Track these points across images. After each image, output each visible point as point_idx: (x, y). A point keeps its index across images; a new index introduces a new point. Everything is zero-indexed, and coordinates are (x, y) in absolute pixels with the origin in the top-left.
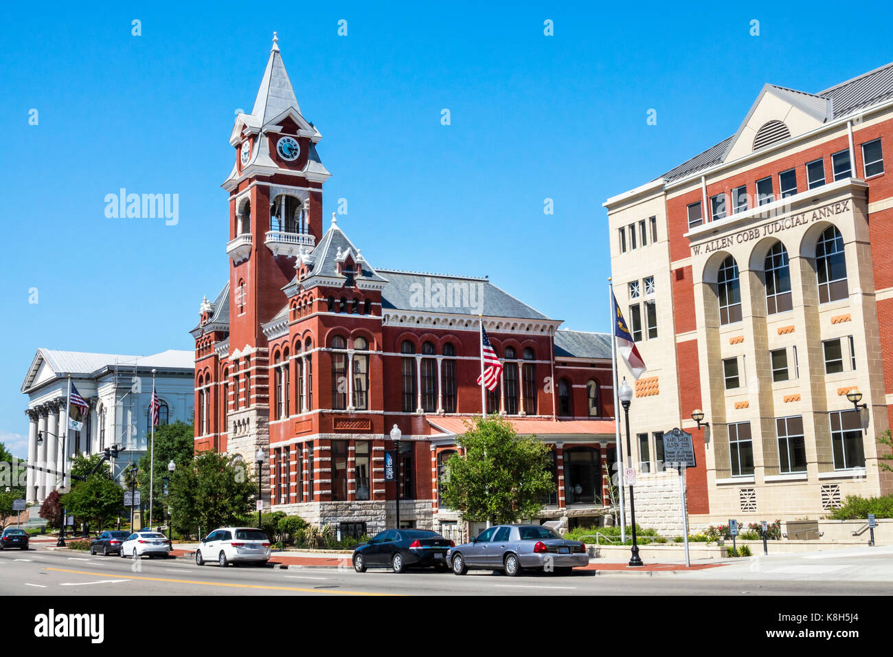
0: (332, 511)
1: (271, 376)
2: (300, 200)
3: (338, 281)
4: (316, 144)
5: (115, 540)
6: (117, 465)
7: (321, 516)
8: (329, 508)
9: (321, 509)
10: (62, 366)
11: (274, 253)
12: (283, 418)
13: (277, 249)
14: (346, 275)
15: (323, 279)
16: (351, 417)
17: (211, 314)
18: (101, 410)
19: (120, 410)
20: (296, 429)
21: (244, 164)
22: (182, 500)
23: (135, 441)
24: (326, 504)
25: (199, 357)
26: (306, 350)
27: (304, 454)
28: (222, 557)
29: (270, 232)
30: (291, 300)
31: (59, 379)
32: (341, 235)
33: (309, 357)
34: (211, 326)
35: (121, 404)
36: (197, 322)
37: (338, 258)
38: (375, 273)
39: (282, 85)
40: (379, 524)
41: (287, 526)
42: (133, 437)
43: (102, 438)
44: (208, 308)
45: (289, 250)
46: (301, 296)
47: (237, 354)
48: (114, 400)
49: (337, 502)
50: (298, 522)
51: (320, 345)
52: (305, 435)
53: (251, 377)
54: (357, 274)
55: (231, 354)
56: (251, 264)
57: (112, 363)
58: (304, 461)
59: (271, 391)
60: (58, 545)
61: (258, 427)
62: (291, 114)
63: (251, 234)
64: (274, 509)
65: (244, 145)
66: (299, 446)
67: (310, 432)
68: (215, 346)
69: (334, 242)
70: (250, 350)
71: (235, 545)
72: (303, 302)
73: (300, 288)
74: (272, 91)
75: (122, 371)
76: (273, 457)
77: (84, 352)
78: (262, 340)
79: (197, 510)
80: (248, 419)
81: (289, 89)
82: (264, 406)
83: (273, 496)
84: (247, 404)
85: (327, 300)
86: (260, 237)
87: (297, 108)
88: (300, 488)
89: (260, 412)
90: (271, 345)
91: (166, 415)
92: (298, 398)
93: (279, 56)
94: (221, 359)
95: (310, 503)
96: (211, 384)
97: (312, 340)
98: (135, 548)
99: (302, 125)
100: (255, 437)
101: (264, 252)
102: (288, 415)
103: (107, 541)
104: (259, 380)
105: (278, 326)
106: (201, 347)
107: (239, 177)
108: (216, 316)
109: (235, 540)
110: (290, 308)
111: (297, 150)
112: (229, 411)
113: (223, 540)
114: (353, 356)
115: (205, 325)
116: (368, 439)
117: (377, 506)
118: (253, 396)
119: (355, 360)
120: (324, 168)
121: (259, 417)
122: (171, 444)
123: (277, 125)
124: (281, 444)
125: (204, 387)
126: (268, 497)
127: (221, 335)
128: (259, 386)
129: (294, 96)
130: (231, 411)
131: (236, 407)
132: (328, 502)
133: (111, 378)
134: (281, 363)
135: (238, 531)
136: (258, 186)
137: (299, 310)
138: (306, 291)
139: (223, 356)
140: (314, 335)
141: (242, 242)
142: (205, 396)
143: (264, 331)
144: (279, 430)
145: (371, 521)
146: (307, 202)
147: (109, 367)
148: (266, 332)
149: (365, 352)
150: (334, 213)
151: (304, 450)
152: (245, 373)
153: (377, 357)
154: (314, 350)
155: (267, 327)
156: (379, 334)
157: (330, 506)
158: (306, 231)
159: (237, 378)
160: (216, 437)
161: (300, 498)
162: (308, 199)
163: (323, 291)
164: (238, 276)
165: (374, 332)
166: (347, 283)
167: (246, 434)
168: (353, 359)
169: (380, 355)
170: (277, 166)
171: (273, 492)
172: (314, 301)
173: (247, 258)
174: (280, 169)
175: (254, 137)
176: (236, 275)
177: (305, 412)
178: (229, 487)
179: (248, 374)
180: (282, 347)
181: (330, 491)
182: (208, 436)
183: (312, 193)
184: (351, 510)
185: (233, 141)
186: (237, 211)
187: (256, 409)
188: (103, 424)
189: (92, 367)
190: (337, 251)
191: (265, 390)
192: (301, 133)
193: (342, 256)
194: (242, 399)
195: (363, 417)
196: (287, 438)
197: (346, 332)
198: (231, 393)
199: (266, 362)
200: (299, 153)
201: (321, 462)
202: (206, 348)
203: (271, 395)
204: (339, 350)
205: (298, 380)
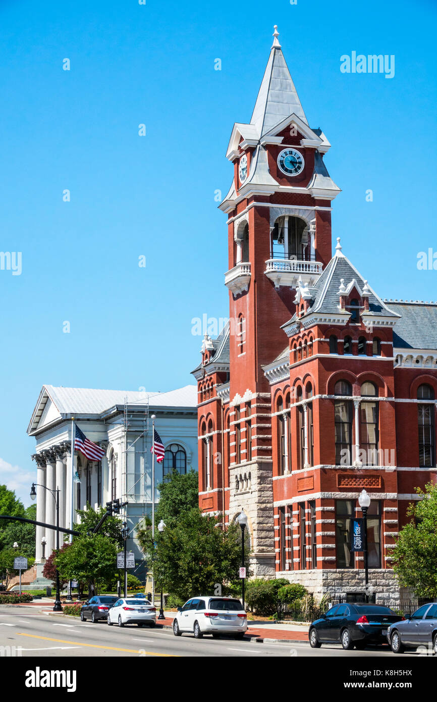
0: (337, 579)
1: (273, 425)
2: (306, 222)
3: (341, 318)
4: (324, 154)
5: (103, 606)
6: (130, 520)
7: (324, 585)
8: (334, 576)
9: (324, 577)
10: (68, 406)
11: (275, 283)
12: (287, 474)
13: (279, 280)
14: (350, 310)
15: (323, 317)
16: (358, 473)
17: (213, 353)
18: (112, 456)
19: (132, 457)
20: (298, 486)
21: (242, 182)
22: (166, 565)
23: (149, 491)
24: (330, 572)
25: (202, 400)
26: (307, 397)
27: (307, 515)
28: (196, 627)
29: (271, 260)
30: (291, 339)
31: (65, 420)
32: (346, 264)
33: (310, 405)
34: (212, 366)
35: (133, 449)
36: (198, 362)
37: (341, 291)
38: (385, 306)
39: (283, 88)
40: (392, 595)
41: (287, 596)
42: (147, 487)
43: (114, 488)
44: (210, 345)
45: (292, 279)
46: (301, 335)
47: (238, 400)
48: (124, 445)
49: (343, 570)
50: (299, 591)
51: (321, 392)
52: (308, 493)
53: (252, 426)
54: (363, 309)
55: (232, 398)
56: (250, 297)
57: (122, 402)
58: (307, 523)
59: (274, 441)
60: (55, 610)
61: (260, 484)
62: (293, 122)
63: (250, 263)
64: (279, 575)
65: (241, 160)
66: (301, 505)
67: (312, 490)
68: (217, 389)
69: (338, 272)
70: (250, 395)
71: (208, 615)
72: (303, 342)
73: (300, 326)
74: (271, 96)
75: (133, 412)
76: (276, 516)
77: (94, 388)
78: (263, 384)
79: (181, 576)
80: (250, 473)
81: (292, 92)
82: (267, 459)
83: (277, 561)
84: (248, 456)
85: (328, 340)
86: (259, 266)
87: (301, 114)
88: (302, 553)
89: (262, 466)
90: (273, 389)
91: (183, 462)
92: (300, 451)
93: (280, 53)
94: (224, 404)
95: (313, 571)
96: (214, 433)
97: (313, 386)
98: (120, 616)
99: (305, 133)
100: (256, 494)
101: (264, 283)
102: (290, 469)
103: (96, 607)
104: (260, 430)
105: (279, 369)
106: (203, 390)
107: (237, 197)
108: (218, 355)
109: (208, 610)
110: (291, 349)
111: (300, 163)
112: (231, 464)
113: (197, 610)
114: (360, 403)
115: (207, 365)
116: (378, 498)
117: (389, 575)
118: (255, 448)
119: (362, 408)
120: (332, 182)
121: (261, 471)
122: (183, 496)
123: (278, 135)
124: (284, 503)
125: (207, 435)
126: (272, 562)
127: (223, 377)
128: (261, 436)
129: (297, 100)
130: (233, 464)
131: (238, 459)
132: (332, 570)
133: (121, 419)
134: (284, 411)
135: (212, 601)
136: (256, 207)
137: (300, 350)
138: (305, 330)
139: (226, 401)
140: (314, 379)
141: (241, 272)
142: (208, 445)
143: (265, 374)
144: (283, 486)
145: (382, 592)
146: (313, 223)
147: (118, 407)
148: (267, 375)
149: (374, 399)
150: (338, 239)
151: (307, 511)
152: (246, 422)
153: (387, 405)
154: (315, 398)
155: (268, 369)
156: (390, 377)
157: (334, 574)
158: (313, 257)
159: (238, 426)
160: (220, 493)
161: (303, 565)
162: (315, 220)
163: (324, 330)
164: (237, 310)
165: (383, 375)
166: (352, 320)
167: (248, 490)
168: (360, 407)
169: (391, 402)
170: (277, 184)
171: (277, 557)
172: (314, 341)
173: (246, 290)
174: (281, 187)
175: (251, 151)
176: (235, 309)
177: (307, 468)
178: (216, 552)
179: (249, 423)
180: (284, 393)
181: (334, 558)
182: (212, 491)
183: (318, 212)
184: (358, 579)
185: (230, 156)
186: (236, 236)
187: (257, 462)
188: (114, 472)
189: (101, 406)
190: (340, 283)
191: (268, 441)
192: (305, 143)
193: (345, 289)
194: (243, 451)
195: (372, 473)
196: (290, 497)
197: (351, 376)
198: (233, 444)
199: (268, 410)
200: (303, 166)
201: (323, 524)
202: (208, 391)
203: (274, 447)
204: (344, 397)
205: (300, 430)
